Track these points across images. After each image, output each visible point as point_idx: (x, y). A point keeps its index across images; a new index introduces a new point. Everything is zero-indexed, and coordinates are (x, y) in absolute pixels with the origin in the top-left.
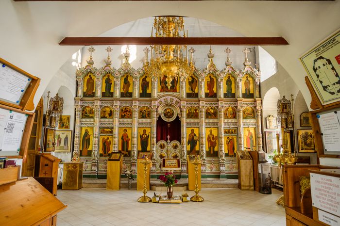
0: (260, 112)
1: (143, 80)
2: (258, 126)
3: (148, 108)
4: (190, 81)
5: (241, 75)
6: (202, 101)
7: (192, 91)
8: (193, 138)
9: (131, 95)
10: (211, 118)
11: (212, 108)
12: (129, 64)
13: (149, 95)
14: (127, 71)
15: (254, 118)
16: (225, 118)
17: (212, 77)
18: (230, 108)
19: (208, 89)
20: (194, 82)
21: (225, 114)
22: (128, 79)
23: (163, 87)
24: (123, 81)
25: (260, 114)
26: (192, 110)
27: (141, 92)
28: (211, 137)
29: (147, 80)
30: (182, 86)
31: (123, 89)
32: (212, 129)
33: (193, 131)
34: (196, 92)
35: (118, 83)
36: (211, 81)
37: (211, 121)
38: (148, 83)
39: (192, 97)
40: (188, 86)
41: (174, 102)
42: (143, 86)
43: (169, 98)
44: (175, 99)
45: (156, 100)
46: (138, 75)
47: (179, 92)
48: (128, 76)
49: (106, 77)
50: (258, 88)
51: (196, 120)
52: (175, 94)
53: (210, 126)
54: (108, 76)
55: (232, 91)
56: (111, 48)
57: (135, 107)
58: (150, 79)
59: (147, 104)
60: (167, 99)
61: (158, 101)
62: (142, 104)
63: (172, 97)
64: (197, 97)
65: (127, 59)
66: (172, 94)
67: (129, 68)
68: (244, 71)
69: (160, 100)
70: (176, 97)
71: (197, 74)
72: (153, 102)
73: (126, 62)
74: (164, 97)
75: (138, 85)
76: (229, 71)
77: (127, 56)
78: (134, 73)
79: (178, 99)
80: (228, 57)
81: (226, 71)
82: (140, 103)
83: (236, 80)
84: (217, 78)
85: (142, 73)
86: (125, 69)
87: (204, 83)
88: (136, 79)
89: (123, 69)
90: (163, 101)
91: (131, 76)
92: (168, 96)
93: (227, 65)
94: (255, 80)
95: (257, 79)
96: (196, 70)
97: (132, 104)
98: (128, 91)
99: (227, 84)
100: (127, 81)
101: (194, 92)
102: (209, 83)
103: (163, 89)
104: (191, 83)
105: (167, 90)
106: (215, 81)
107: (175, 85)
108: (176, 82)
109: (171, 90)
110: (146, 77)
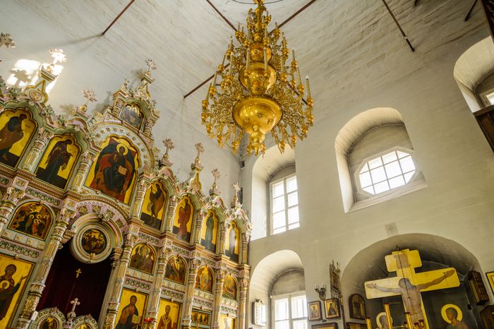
0: (246, 288)
1: (59, 144)
2: (240, 317)
3: (47, 211)
4: (154, 192)
5: (230, 218)
6: (169, 237)
7: (153, 213)
8: (130, 317)
9: (13, 160)
10: (173, 279)
11: (178, 260)
12: (45, 95)
13: (61, 183)
14: (31, 104)
15: (235, 299)
16: (196, 287)
17: (189, 203)
18: (206, 269)
19: (179, 222)
20: (160, 198)
21: (198, 280)
23: (99, 180)
25: (245, 292)
26: (144, 253)
28: (166, 323)
30: (139, 196)
32: (171, 305)
33: (133, 299)
34: (159, 217)
36: (185, 209)
37: (173, 285)
38: (69, 155)
39: (150, 225)
40: (148, 201)
41: (114, 219)
42: (53, 156)
43: (105, 208)
44: (118, 216)
45: (78, 198)
46: (56, 125)
47: (129, 204)
48: (23, 117)
50: (246, 248)
51: (146, 277)
52: (120, 204)
53: (169, 297)
55: (212, 239)
56: (10, 40)
57: (16, 193)
58: (77, 150)
59: (49, 201)
60: (100, 207)
61: (78, 204)
62: (36, 195)
63: (111, 207)
64: (160, 229)
65: (44, 82)
66: (114, 201)
67: (41, 102)
68: (236, 213)
69: (83, 202)
70: (121, 211)
71: (171, 185)
72: (68, 200)
73: (40, 87)
74: (96, 202)
75: (45, 147)
76: (216, 204)
77: (46, 77)
78: (50, 118)
79: (123, 218)
80: (215, 183)
81: (214, 201)
82: (31, 190)
83: (220, 223)
84: (198, 208)
85: (67, 128)
86: (28, 97)
87: (176, 207)
88: (47, 131)
89: (26, 96)
90: (90, 209)
91: (33, 121)
92: (104, 204)
93: (212, 194)
94: (244, 234)
95: (247, 233)
96: (172, 176)
97: (6, 184)
98: (10, 148)
99: (207, 225)
100: (17, 126)
101: (156, 216)
102: (182, 210)
103: (97, 183)
104: (153, 197)
105: (104, 189)
106: (192, 211)
107: (125, 187)
108: (127, 182)
109: (114, 194)
110: (69, 142)
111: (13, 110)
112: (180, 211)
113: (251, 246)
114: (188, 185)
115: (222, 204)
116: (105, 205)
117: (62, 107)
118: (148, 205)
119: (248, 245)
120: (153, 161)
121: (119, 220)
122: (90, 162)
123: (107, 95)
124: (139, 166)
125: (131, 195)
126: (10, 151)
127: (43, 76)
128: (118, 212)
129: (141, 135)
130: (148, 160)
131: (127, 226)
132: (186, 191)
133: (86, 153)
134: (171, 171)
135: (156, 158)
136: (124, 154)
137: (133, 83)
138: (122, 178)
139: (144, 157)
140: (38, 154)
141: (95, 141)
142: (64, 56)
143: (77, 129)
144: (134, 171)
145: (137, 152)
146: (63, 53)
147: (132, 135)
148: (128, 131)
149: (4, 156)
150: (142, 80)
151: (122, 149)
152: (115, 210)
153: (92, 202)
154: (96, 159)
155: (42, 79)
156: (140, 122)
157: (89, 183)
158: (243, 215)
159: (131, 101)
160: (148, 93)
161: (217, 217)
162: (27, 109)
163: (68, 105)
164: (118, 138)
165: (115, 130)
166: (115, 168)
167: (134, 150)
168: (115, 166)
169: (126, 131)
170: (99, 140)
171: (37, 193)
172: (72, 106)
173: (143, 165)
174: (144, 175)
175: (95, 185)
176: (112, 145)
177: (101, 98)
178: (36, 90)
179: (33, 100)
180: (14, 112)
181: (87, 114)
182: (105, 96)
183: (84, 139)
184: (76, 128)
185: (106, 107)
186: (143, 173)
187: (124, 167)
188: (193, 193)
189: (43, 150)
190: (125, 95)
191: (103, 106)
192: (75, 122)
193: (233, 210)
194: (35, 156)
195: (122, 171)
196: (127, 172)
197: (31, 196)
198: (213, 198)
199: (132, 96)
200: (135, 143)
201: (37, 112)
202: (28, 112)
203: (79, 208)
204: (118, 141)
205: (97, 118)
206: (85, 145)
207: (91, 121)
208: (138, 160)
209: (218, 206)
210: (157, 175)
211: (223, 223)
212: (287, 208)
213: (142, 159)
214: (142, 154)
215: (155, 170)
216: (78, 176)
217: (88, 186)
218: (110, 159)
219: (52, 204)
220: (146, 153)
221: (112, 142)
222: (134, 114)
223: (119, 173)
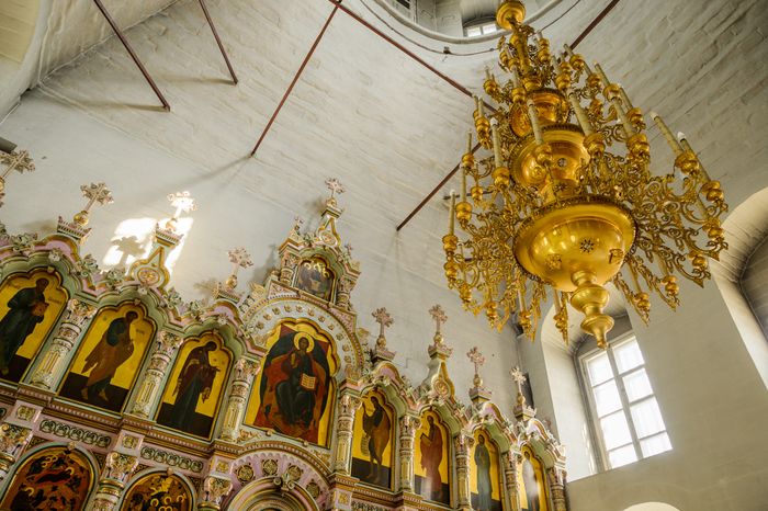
1: (195, 353)
3: (180, 486)
4: (370, 414)
5: (519, 442)
6: (410, 503)
7: (373, 455)
9: (117, 399)
12: (164, 272)
13: (204, 426)
14: (142, 292)
17: (435, 423)
19: (424, 464)
20: (382, 423)
22: (132, 328)
23: (268, 408)
24: (103, 326)
27: (171, 399)
29: (214, 358)
30: (343, 426)
31: (90, 361)
34: (386, 463)
35: (81, 324)
36: (432, 437)
38: (212, 371)
39: (370, 482)
40: (360, 431)
41: (303, 484)
42: (185, 377)
43: (286, 460)
44: (310, 474)
45: (232, 452)
46: (185, 323)
47: (326, 447)
48: (131, 316)
49: (31, 284)
50: (560, 500)
52: (310, 449)
54: (42, 284)
55: (491, 491)
56: (106, 192)
57: (122, 462)
58: (226, 359)
59: (184, 465)
60: (275, 462)
61: (235, 463)
62: (160, 458)
63: (296, 458)
64: (389, 487)
65: (161, 250)
66: (299, 445)
67: (158, 285)
68: (528, 430)
69: (244, 458)
70: (314, 463)
71: (399, 395)
72: (216, 460)
73: (155, 260)
74: (267, 453)
75: (171, 364)
76: (486, 417)
77: (165, 241)
78: (174, 311)
79: (320, 477)
80: (476, 376)
81: (482, 413)
82: (149, 451)
83: (501, 455)
84: (454, 432)
85: (205, 324)
86: (136, 282)
87: (414, 438)
88: (171, 335)
89: (132, 279)
90: (258, 469)
91: (148, 320)
92: (282, 454)
93: (475, 399)
94: (551, 469)
95: (557, 468)
96: (397, 378)
97: (106, 446)
98: (111, 376)
99: (478, 461)
100: (122, 335)
101: (380, 462)
102: (426, 441)
103: (266, 414)
104: (370, 423)
105: (281, 425)
106: (444, 438)
107: (316, 412)
108: (319, 403)
109: (299, 431)
110: (211, 346)
111: (114, 308)
112: (422, 443)
113: (571, 495)
114: (429, 389)
115: (499, 416)
116: (285, 456)
117: (198, 285)
118: (363, 443)
119: (565, 493)
120: (360, 355)
121: (313, 483)
122: (250, 378)
123: (269, 251)
124: (337, 368)
125: (329, 426)
126: (113, 382)
127: (160, 240)
128: (309, 466)
129: (333, 310)
130: (351, 353)
131: (328, 492)
132: (427, 402)
133: (241, 363)
134: (394, 369)
135: (364, 349)
136: (309, 350)
137: (310, 223)
138: (310, 396)
139: (343, 351)
140: (158, 379)
141: (254, 337)
142: (191, 200)
143: (222, 322)
144: (329, 378)
145: (330, 342)
146: (190, 197)
147: (318, 312)
148: (311, 307)
149: (103, 394)
150: (323, 215)
151: (304, 341)
152: (303, 462)
153: (259, 453)
154: (259, 370)
155: (158, 246)
156: (329, 288)
157: (252, 418)
158: (542, 430)
159: (308, 254)
160: (335, 234)
161: (493, 443)
162: (137, 302)
163: (207, 280)
164: (294, 323)
165: (288, 309)
166: (295, 380)
167: (325, 340)
168: (293, 374)
169: (306, 308)
170: (261, 333)
171: (162, 454)
172: (214, 280)
173: (343, 364)
174: (348, 385)
175: (263, 420)
176: (286, 338)
177: (260, 258)
178: (149, 266)
179: (145, 284)
180: (116, 311)
181: (237, 291)
182: (266, 253)
183: (235, 338)
184: (220, 321)
185: (269, 272)
186: (344, 382)
187: (310, 375)
188: (441, 403)
189: (167, 372)
190: (297, 245)
191: (265, 272)
192: (219, 310)
193: (521, 424)
194: (152, 385)
195: (308, 382)
196: (317, 384)
197: (151, 462)
198: (478, 408)
199: (310, 245)
200: (324, 327)
201: (152, 302)
202: (139, 306)
203: (238, 471)
204: (294, 328)
205: (254, 295)
206: (238, 347)
207: (246, 303)
208: (333, 356)
209: (491, 421)
210: (370, 382)
211: (507, 453)
212: (627, 405)
213: (341, 354)
214: (339, 344)
215: (365, 372)
216: (231, 408)
217: (251, 422)
218: (285, 366)
219: (189, 472)
220: (346, 341)
221: (286, 334)
222: (316, 276)
223: (303, 389)
